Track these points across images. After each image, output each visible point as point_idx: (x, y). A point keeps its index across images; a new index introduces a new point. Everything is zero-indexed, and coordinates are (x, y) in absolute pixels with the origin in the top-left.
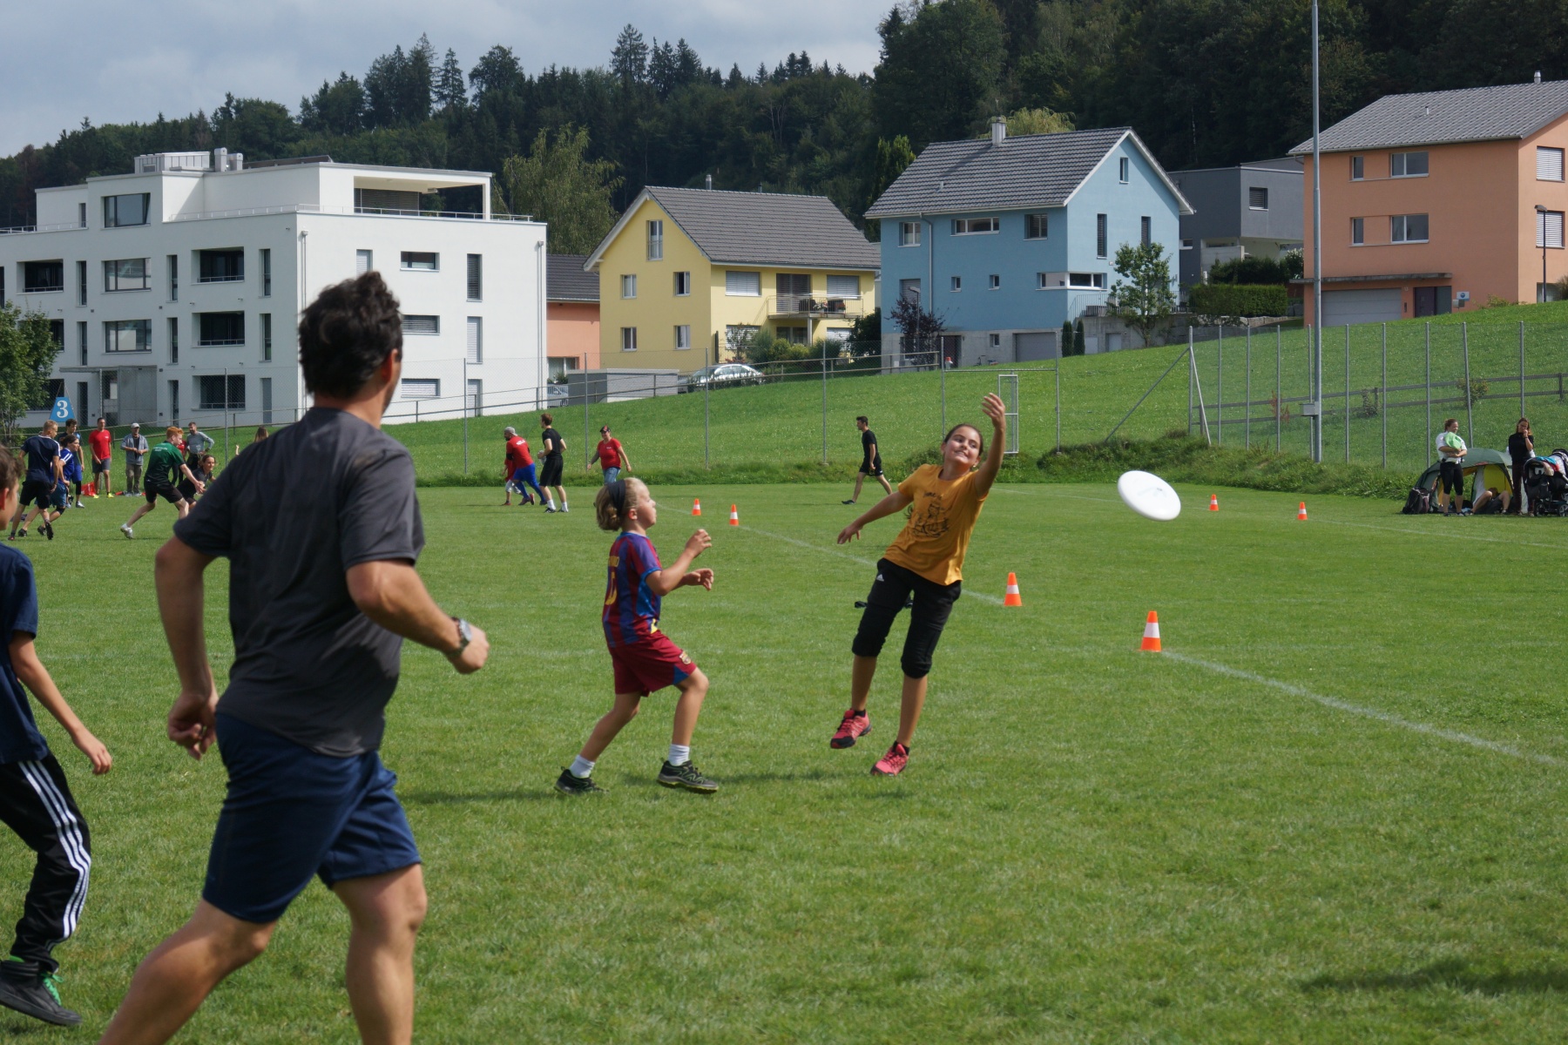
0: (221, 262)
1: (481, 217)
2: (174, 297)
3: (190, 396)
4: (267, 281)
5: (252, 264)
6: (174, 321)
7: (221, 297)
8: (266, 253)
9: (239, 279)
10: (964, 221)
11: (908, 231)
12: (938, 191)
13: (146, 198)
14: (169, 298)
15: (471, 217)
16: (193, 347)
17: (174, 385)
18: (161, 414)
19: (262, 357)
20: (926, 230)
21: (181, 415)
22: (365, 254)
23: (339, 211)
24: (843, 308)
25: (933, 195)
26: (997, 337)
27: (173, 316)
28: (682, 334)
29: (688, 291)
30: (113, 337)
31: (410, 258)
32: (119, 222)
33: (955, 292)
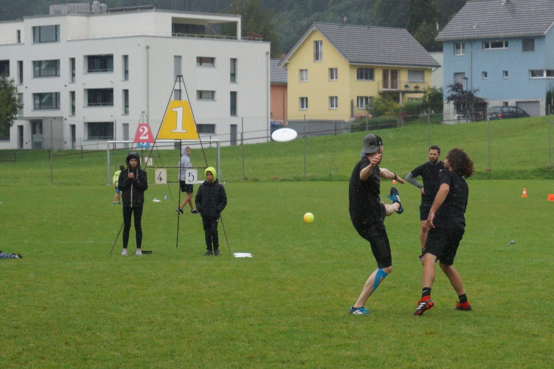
0: (97, 62)
1: (236, 39)
2: (73, 81)
3: (81, 133)
5: (118, 63)
6: (73, 94)
7: (99, 80)
8: (126, 58)
9: (110, 71)
10: (489, 42)
11: (458, 47)
12: (474, 26)
13: (56, 27)
14: (70, 81)
15: (232, 38)
16: (84, 107)
17: (73, 127)
18: (65, 143)
19: (123, 113)
20: (468, 47)
21: (77, 143)
22: (178, 58)
23: (165, 35)
24: (416, 87)
25: (472, 28)
26: (506, 104)
27: (72, 90)
28: (333, 101)
29: (336, 78)
30: (38, 102)
31: (201, 60)
32: (42, 40)
33: (483, 79)
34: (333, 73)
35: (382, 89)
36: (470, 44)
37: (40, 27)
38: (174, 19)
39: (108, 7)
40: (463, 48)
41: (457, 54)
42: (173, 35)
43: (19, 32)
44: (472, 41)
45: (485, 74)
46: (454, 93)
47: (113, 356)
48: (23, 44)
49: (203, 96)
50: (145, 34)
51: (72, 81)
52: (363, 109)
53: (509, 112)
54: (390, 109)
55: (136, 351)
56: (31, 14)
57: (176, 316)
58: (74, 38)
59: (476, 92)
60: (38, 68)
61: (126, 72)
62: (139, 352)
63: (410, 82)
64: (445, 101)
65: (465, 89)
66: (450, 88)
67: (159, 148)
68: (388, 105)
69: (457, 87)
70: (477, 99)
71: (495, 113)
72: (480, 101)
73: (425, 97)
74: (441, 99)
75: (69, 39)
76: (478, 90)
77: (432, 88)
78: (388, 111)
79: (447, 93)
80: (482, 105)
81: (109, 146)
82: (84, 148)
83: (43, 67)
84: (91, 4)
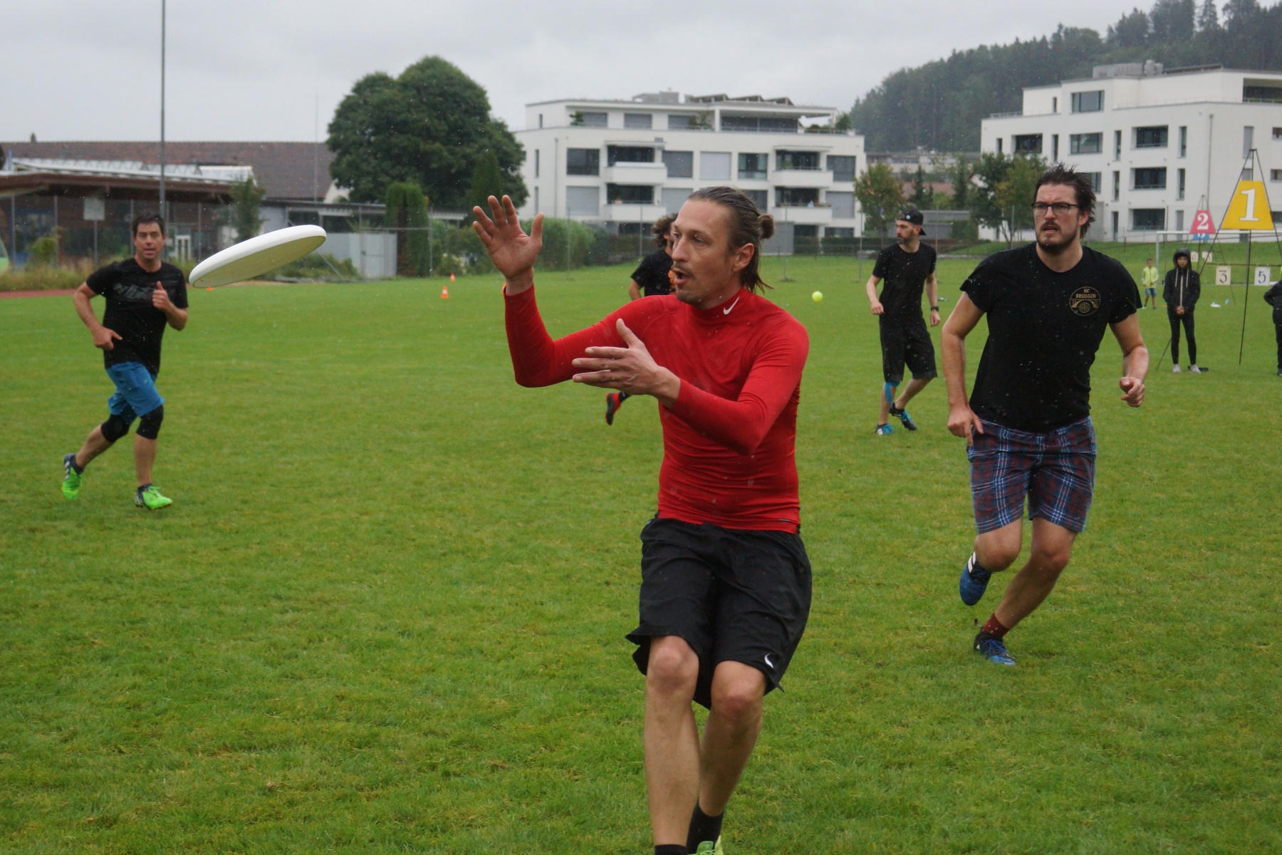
0: (1149, 134)
2: (1118, 158)
3: (1125, 221)
4: (1184, 147)
5: (1173, 136)
6: (1117, 174)
7: (1150, 158)
8: (1183, 129)
9: (1164, 145)
13: (1100, 94)
14: (1115, 158)
16: (1130, 190)
17: (1116, 214)
18: (1106, 233)
19: (1178, 197)
21: (1120, 234)
22: (1249, 129)
23: (1234, 101)
27: (1117, 169)
31: (1278, 132)
32: (1082, 109)
37: (1080, 94)
38: (1246, 81)
39: (1164, 67)
42: (1244, 100)
43: (1055, 100)
47: (1157, 498)
48: (1060, 114)
49: (1279, 176)
50: (1209, 99)
55: (1186, 494)
56: (1070, 78)
57: (1238, 451)
58: (1121, 106)
60: (1076, 143)
62: (1189, 494)
67: (1222, 241)
75: (1115, 107)
81: (1158, 238)
82: (1130, 240)
83: (1083, 141)
84: (1144, 63)
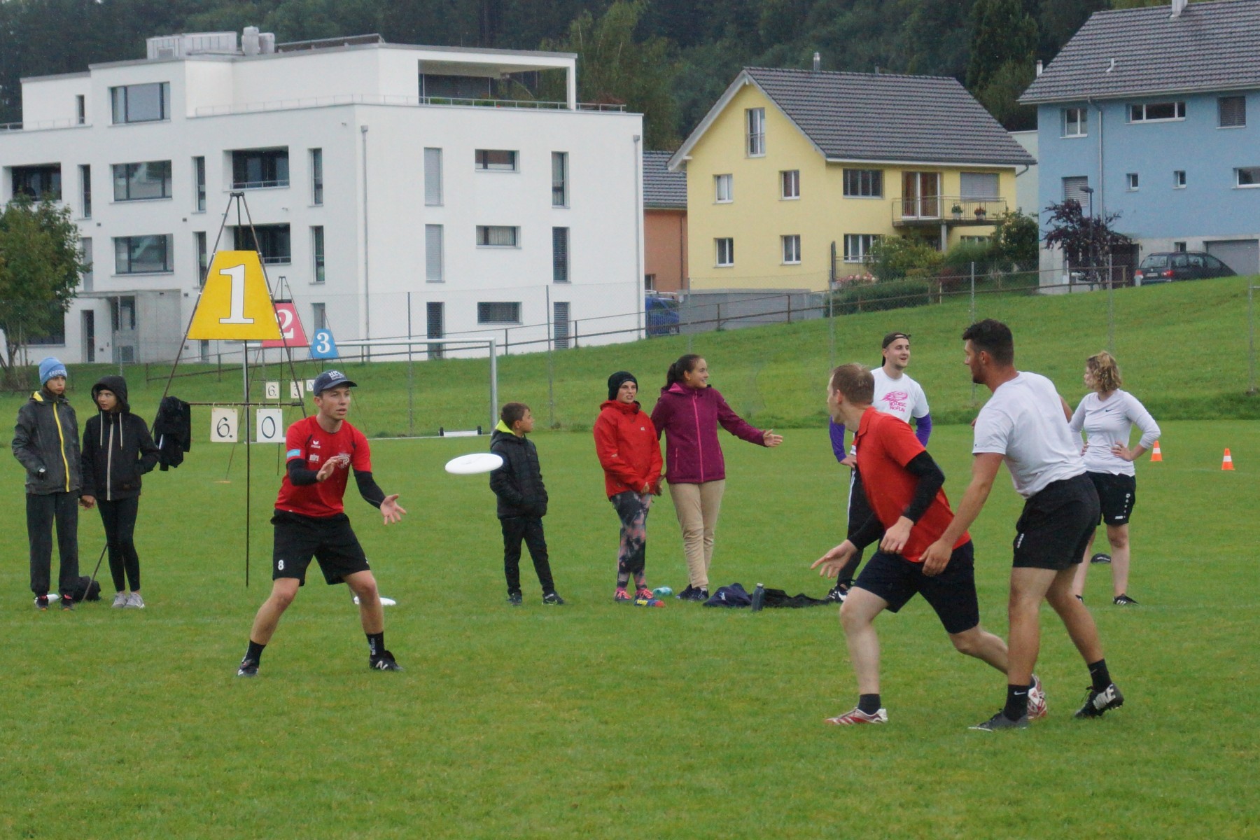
0: (254, 165)
1: (564, 107)
2: (201, 208)
5: (299, 166)
6: (201, 236)
8: (316, 153)
9: (283, 184)
10: (1141, 107)
11: (1072, 119)
12: (1109, 70)
15: (555, 107)
20: (1094, 118)
21: (212, 349)
22: (434, 153)
24: (979, 212)
25: (1103, 75)
26: (1183, 246)
27: (200, 229)
28: (791, 244)
29: (797, 194)
30: (125, 256)
31: (485, 158)
33: (1130, 192)
34: (789, 181)
35: (901, 218)
36: (1099, 109)
40: (1083, 120)
41: (1068, 133)
42: (421, 101)
43: (81, 98)
44: (1102, 104)
45: (1134, 179)
46: (1062, 224)
48: (91, 126)
49: (492, 237)
50: (357, 99)
51: (199, 209)
52: (859, 264)
53: (1188, 265)
54: (917, 263)
58: (201, 112)
59: (1114, 220)
60: (123, 182)
61: (318, 187)
63: (965, 201)
64: (1042, 244)
65: (1086, 214)
66: (1053, 213)
68: (913, 254)
69: (1069, 210)
70: (1116, 237)
71: (1155, 269)
72: (1121, 242)
73: (998, 233)
74: (1035, 237)
75: (191, 113)
76: (1117, 216)
77: (1013, 214)
78: (914, 267)
79: (1045, 226)
80: (1126, 251)
82: (227, 360)
83: (136, 176)
84: (240, 32)
